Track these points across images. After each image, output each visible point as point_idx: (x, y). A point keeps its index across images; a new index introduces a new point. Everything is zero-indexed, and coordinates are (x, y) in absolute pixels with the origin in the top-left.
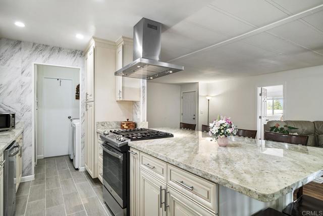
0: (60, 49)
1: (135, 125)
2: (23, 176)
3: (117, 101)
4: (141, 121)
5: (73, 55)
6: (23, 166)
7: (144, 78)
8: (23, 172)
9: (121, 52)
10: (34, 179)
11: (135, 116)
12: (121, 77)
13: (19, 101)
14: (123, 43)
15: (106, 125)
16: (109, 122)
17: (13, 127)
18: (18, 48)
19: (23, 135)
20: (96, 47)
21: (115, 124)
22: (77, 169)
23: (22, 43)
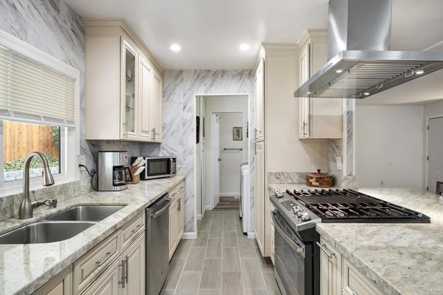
0: (223, 73)
1: (333, 181)
2: (185, 231)
3: (301, 140)
4: (345, 174)
5: (239, 78)
6: (185, 220)
7: (349, 97)
8: (185, 227)
9: (306, 58)
10: (195, 237)
11: (332, 164)
12: (307, 99)
13: (181, 143)
14: (309, 41)
15: (282, 177)
16: (288, 173)
17: (174, 173)
18: (180, 79)
19: (185, 183)
20: (266, 57)
21: (297, 177)
22: (246, 234)
23: (184, 72)
